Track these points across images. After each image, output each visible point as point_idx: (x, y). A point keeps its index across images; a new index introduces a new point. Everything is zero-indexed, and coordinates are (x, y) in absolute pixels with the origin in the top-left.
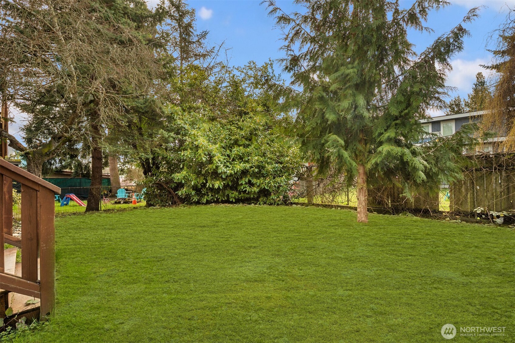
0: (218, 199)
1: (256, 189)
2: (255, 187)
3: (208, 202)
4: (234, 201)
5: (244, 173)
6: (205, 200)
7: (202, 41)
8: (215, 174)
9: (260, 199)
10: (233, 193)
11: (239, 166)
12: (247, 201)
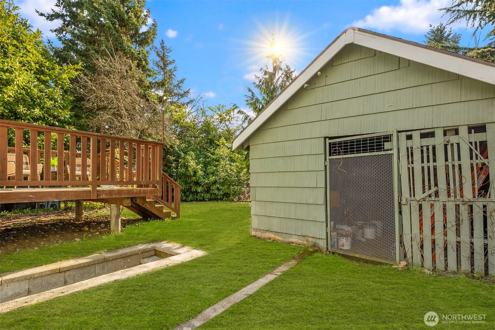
0: (197, 199)
1: (221, 193)
2: (221, 191)
3: (191, 201)
4: (208, 200)
5: (215, 182)
6: (189, 199)
7: (181, 85)
8: (197, 183)
9: (224, 199)
10: (207, 195)
11: (212, 178)
12: (216, 199)
